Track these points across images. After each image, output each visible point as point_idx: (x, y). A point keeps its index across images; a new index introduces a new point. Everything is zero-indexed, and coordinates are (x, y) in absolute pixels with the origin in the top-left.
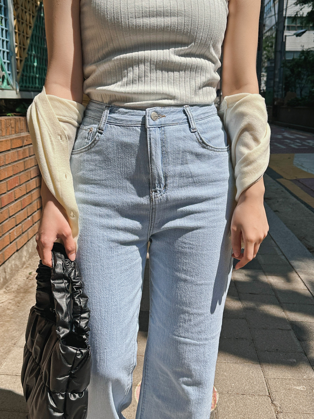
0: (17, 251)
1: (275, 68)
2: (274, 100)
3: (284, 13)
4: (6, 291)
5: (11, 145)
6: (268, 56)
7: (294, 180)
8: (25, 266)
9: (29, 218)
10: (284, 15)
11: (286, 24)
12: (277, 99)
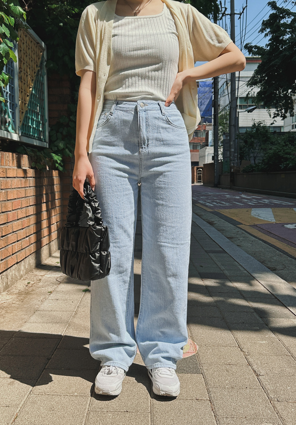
0: (17, 263)
1: (230, 140)
2: (231, 168)
3: (236, 94)
4: (9, 293)
5: (17, 174)
6: (223, 131)
7: (253, 225)
8: (22, 279)
9: (27, 238)
10: (236, 96)
11: (238, 104)
12: (234, 166)
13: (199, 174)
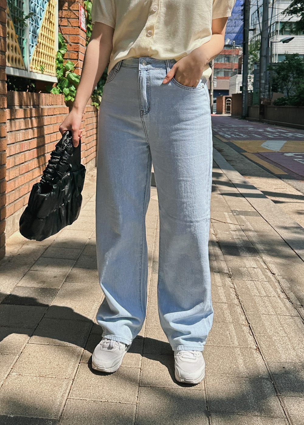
1: (260, 71)
2: (260, 100)
3: (269, 24)
6: (254, 60)
12: (264, 99)
13: (228, 104)
